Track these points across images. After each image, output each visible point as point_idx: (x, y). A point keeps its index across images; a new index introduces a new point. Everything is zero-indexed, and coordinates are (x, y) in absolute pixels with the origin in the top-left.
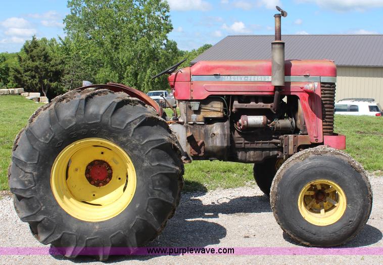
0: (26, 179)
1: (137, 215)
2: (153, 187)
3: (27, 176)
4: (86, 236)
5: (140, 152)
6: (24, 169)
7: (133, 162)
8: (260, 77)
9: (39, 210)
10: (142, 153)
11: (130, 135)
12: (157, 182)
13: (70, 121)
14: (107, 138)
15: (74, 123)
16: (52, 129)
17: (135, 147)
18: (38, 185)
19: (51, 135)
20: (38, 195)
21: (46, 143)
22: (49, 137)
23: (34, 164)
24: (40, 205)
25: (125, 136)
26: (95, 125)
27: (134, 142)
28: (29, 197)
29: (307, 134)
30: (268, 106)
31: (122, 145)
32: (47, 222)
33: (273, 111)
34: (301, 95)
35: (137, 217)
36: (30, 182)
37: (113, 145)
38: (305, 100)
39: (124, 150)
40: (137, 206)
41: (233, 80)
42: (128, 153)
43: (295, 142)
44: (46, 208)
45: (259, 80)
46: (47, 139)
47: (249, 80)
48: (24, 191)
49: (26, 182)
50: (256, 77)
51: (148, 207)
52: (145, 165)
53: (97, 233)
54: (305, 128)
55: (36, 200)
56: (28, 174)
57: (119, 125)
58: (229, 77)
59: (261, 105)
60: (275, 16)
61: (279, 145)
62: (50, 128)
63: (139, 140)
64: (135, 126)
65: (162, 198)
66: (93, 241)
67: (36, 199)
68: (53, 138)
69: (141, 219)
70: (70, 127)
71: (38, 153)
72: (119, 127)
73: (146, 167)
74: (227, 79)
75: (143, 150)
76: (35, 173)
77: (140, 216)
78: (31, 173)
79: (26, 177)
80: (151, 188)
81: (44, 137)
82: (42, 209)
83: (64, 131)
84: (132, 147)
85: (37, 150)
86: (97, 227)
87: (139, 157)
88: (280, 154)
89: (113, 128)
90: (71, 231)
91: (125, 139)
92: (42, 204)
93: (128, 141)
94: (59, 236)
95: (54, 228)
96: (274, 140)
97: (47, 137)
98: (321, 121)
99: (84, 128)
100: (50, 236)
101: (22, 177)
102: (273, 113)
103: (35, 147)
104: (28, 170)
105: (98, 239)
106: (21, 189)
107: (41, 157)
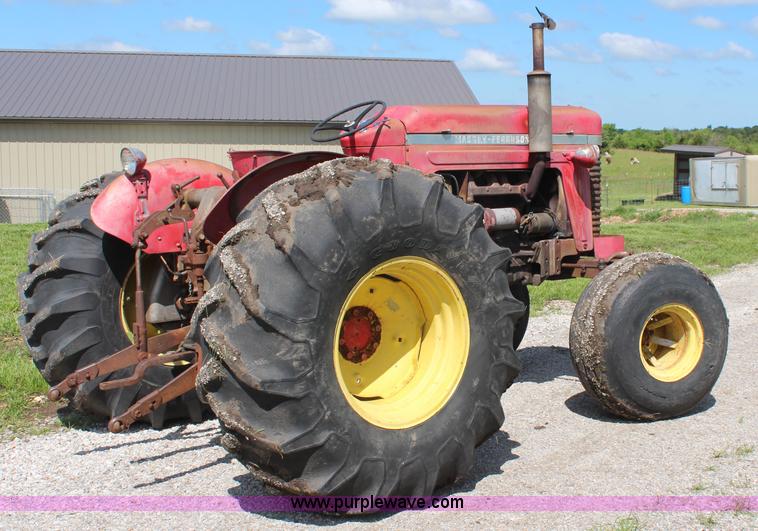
0: (294, 356)
1: (476, 400)
2: (499, 344)
3: (298, 348)
4: (400, 460)
5: (480, 278)
6: (291, 334)
7: (464, 299)
8: (508, 136)
9: (321, 420)
10: (483, 279)
11: (466, 247)
12: (504, 332)
13: (373, 224)
14: (427, 254)
15: (380, 227)
16: (343, 242)
17: (473, 269)
18: (316, 366)
19: (342, 255)
20: (318, 388)
21: (333, 274)
22: (339, 259)
23: (311, 320)
24: (322, 407)
25: (458, 248)
26: (414, 231)
27: (471, 259)
28: (301, 395)
29: (572, 237)
30: (518, 189)
31: (450, 267)
32: (335, 444)
33: (526, 198)
34: (564, 168)
35: (476, 404)
36: (303, 362)
37: (435, 268)
38: (569, 177)
39: (452, 278)
40: (475, 384)
41: (469, 142)
42: (458, 281)
43: (558, 251)
44: (331, 415)
45: (508, 142)
46: (334, 266)
47: (493, 143)
48: (291, 382)
49: (295, 364)
50: (503, 136)
51: (492, 383)
52: (487, 301)
53: (416, 449)
54: (569, 226)
55: (314, 401)
56: (299, 345)
57: (450, 227)
58: (464, 136)
59: (506, 188)
60: (533, 26)
61: (529, 260)
62: (339, 242)
63: (478, 255)
64: (471, 228)
65: (509, 362)
66: (411, 466)
67: (316, 397)
68: (344, 262)
69: (483, 408)
70: (375, 237)
71: (318, 295)
72: (449, 232)
73: (488, 305)
74: (461, 140)
75: (484, 272)
76: (313, 341)
77: (482, 402)
78: (305, 342)
79: (296, 352)
80: (496, 344)
81: (329, 259)
82: (326, 417)
83: (364, 246)
84: (468, 270)
85: (316, 290)
86: (414, 437)
87: (477, 288)
88: (527, 277)
89: (441, 233)
90: (376, 454)
91: (457, 254)
92: (325, 407)
93: (461, 257)
94: (356, 469)
95: (347, 453)
96: (523, 252)
97: (334, 260)
98: (590, 212)
99: (396, 237)
100: (338, 472)
101: (284, 354)
102: (525, 202)
103: (311, 283)
104: (300, 336)
105: (419, 461)
106: (283, 381)
107: (323, 303)
